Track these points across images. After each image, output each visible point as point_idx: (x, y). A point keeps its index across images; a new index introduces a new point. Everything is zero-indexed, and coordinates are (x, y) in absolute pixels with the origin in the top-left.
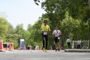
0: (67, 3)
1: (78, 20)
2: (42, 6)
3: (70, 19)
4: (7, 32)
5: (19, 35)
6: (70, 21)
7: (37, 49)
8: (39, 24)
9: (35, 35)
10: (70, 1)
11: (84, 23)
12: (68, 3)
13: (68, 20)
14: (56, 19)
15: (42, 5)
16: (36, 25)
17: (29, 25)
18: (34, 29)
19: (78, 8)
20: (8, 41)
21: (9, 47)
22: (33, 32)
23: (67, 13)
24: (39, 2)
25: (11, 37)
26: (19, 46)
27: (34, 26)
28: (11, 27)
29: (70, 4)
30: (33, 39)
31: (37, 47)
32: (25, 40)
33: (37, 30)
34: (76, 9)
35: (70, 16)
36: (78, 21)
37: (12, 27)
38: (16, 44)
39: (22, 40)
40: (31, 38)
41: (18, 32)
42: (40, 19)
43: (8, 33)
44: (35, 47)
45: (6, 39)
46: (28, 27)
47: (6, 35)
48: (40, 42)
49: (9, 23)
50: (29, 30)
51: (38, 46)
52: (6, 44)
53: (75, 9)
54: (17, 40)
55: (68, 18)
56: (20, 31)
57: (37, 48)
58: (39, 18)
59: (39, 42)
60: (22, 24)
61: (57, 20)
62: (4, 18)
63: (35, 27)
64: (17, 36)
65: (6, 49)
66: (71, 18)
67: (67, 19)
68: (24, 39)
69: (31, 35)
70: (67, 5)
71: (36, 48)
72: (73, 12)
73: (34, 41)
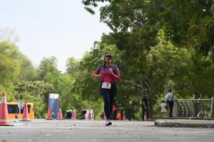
0: (162, 10)
1: (186, 50)
2: (102, 17)
3: (168, 46)
4: (19, 77)
5: (47, 84)
6: (169, 51)
7: (90, 118)
8: (94, 58)
9: (86, 84)
10: (169, 6)
11: (201, 58)
12: (165, 10)
13: (163, 49)
14: (134, 48)
15: (101, 14)
16: (87, 59)
17: (71, 60)
18: (83, 70)
19: (187, 21)
20: (21, 98)
21: (22, 112)
22: (79, 77)
23: (161, 32)
24: (95, 5)
25: (27, 87)
26: (46, 109)
27: (81, 63)
28: (27, 64)
29: (169, 13)
30: (81, 93)
31: (89, 112)
32: (60, 95)
33: (89, 71)
34: (181, 23)
35: (167, 40)
36: (187, 52)
37: (31, 65)
38: (39, 106)
39: (54, 96)
40: (76, 90)
41: (45, 77)
42: (96, 45)
43: (21, 80)
44: (85, 112)
45: (16, 93)
46: (67, 65)
47: (15, 84)
48: (97, 100)
49: (22, 55)
50: (71, 72)
51: (92, 111)
52: (17, 105)
53: (179, 25)
54: (41, 95)
55: (163, 44)
56: (50, 73)
57: (90, 114)
58: (95, 43)
59: (93, 100)
60: (53, 59)
61: (137, 49)
62: (10, 43)
63: (85, 66)
64: (43, 85)
65: (16, 117)
66: (170, 45)
67: (162, 46)
68: (59, 93)
69: (75, 84)
70: (160, 14)
71: (87, 115)
72: (176, 29)
73: (83, 99)
